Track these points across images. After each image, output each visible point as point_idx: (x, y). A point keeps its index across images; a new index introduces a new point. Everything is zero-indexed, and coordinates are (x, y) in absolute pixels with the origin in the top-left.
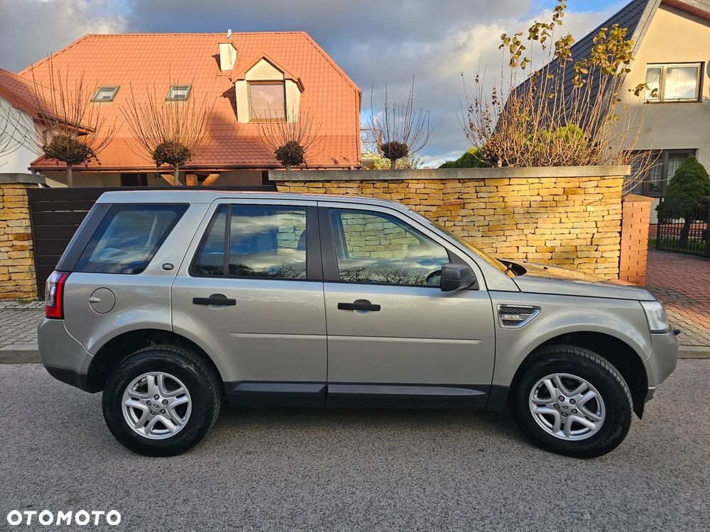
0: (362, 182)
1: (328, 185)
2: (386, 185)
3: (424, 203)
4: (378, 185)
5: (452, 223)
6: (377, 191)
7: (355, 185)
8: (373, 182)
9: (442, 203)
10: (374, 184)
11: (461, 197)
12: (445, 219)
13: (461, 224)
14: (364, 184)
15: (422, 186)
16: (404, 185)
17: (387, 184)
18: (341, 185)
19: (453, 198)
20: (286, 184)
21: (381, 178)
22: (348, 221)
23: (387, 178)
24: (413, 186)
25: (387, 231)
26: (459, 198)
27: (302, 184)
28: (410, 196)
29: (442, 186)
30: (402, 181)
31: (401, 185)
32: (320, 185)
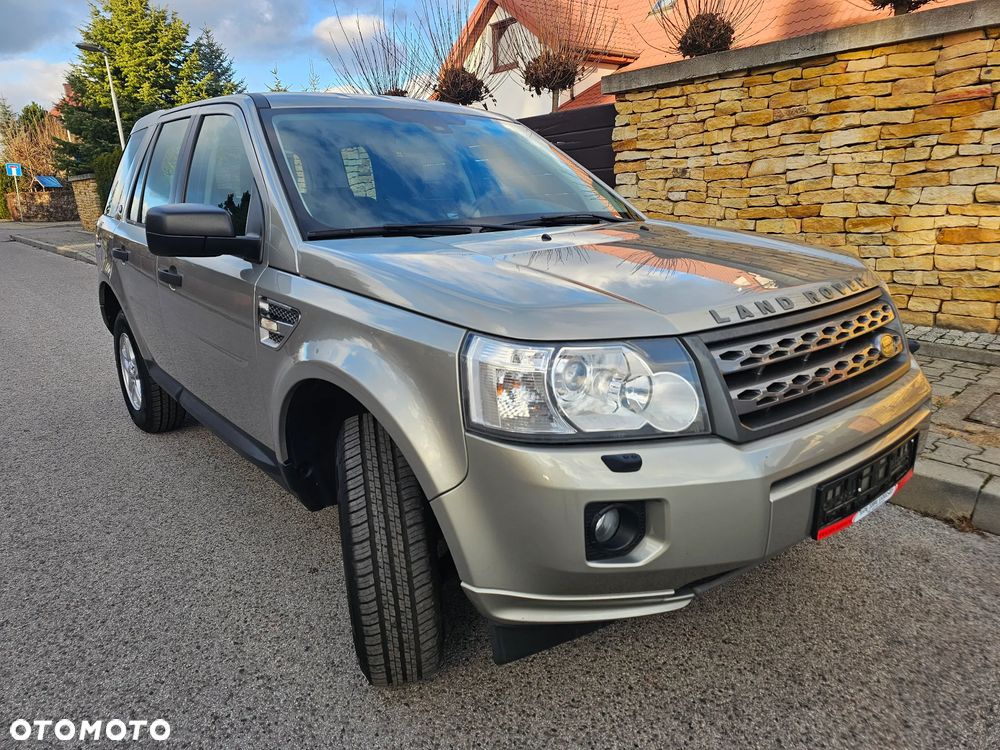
0: (749, 72)
1: (690, 88)
2: (797, 72)
3: (882, 103)
4: (780, 75)
5: (952, 150)
6: (778, 88)
7: (735, 82)
8: (768, 69)
9: (927, 99)
10: (772, 73)
11: (985, 77)
12: (933, 140)
13: (976, 150)
14: (755, 78)
15: (880, 62)
16: (837, 67)
17: (799, 70)
18: (711, 86)
19: (960, 85)
20: (628, 97)
21: (783, 58)
22: (719, 157)
23: (795, 57)
24: (859, 65)
25: (791, 176)
26: (981, 82)
27: (650, 95)
28: (849, 90)
29: (932, 56)
30: (833, 57)
31: (830, 69)
32: (677, 91)
